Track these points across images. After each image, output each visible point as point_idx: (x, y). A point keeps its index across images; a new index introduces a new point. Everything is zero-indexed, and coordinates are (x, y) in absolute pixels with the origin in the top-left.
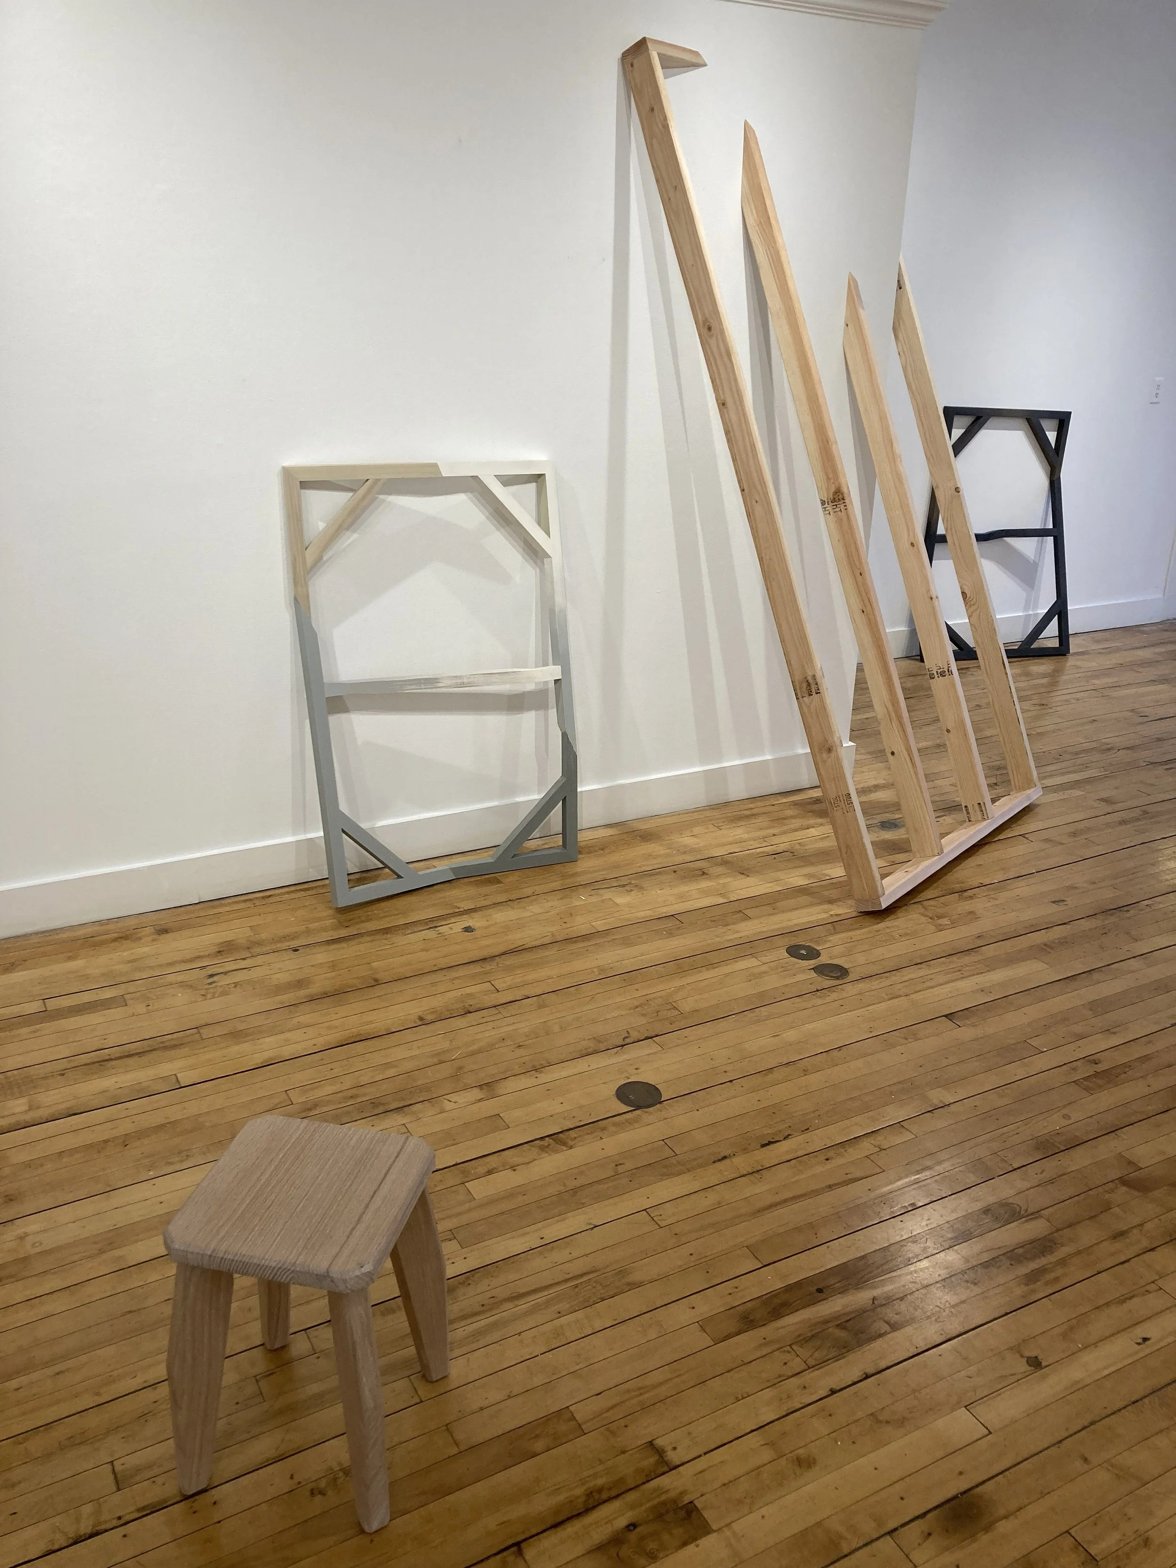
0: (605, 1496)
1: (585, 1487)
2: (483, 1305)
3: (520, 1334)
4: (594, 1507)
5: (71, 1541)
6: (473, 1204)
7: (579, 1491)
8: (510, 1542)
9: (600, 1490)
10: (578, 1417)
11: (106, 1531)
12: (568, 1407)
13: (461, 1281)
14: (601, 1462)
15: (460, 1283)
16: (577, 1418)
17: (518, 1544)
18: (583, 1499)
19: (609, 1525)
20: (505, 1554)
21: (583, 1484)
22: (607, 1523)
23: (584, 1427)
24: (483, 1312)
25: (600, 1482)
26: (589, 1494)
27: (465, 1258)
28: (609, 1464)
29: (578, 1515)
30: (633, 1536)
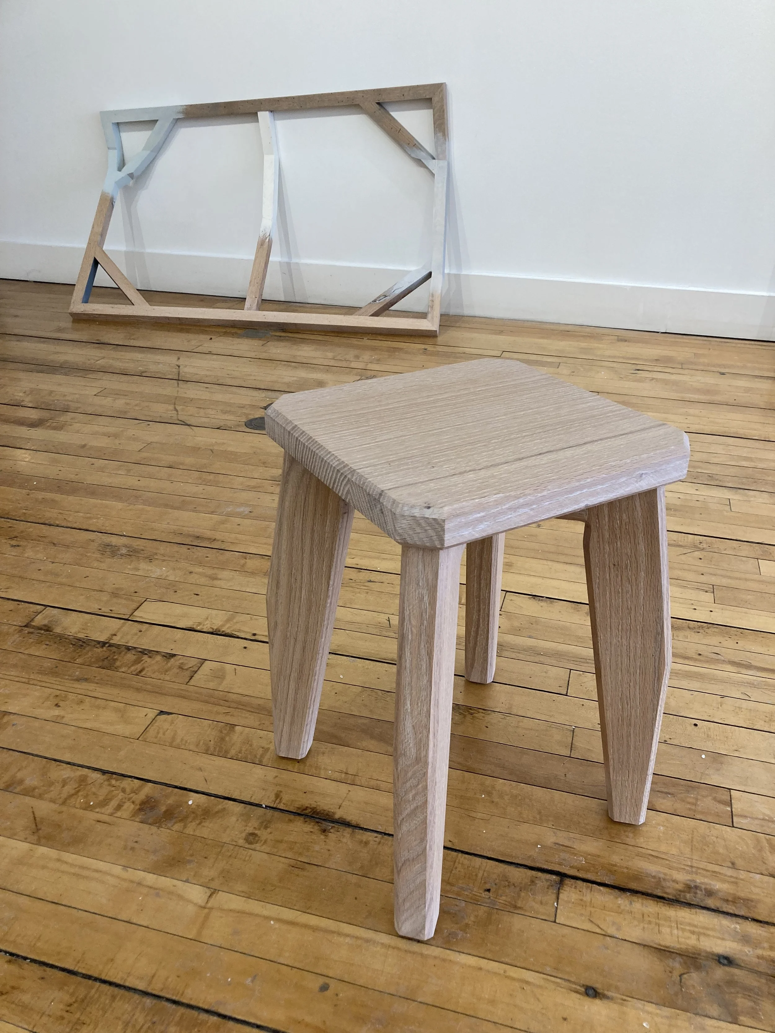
0: (710, 902)
1: (689, 877)
2: (700, 655)
3: (723, 697)
4: (690, 905)
5: (211, 630)
6: (756, 577)
7: (682, 877)
8: (557, 868)
9: (710, 893)
10: (737, 806)
11: (238, 637)
12: (730, 789)
13: (691, 626)
14: (733, 865)
15: (689, 628)
16: (734, 806)
17: (562, 876)
18: (680, 887)
19: (694, 937)
20: (540, 874)
21: (691, 873)
22: (693, 933)
23: (735, 819)
24: (696, 660)
25: (717, 885)
26: (690, 888)
27: (711, 611)
28: (743, 875)
29: (660, 898)
30: (720, 973)
